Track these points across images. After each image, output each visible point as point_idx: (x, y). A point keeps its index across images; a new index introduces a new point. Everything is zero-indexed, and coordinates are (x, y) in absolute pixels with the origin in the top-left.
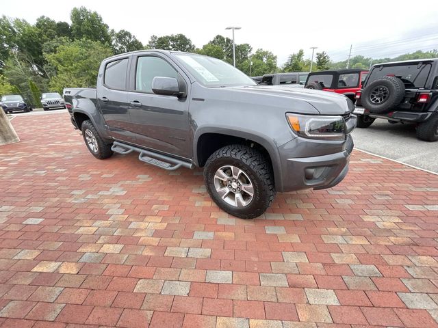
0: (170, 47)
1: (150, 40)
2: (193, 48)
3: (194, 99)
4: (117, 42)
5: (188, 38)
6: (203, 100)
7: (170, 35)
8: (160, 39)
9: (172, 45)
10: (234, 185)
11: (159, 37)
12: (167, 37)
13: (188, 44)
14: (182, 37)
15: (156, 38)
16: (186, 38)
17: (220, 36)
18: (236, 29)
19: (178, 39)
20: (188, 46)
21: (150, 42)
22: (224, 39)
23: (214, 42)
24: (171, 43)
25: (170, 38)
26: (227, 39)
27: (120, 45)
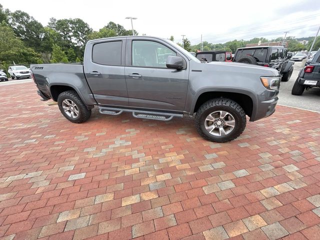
0: (70, 29)
1: (50, 22)
2: (91, 31)
3: (193, 71)
4: (13, 20)
5: (85, 22)
6: (201, 71)
7: (68, 19)
8: (59, 21)
9: (71, 27)
10: (219, 123)
11: (58, 19)
12: (66, 20)
13: (86, 27)
14: (79, 21)
15: (55, 20)
16: (83, 22)
17: (113, 23)
18: (133, 19)
19: (77, 22)
20: (86, 29)
21: (49, 24)
22: (116, 25)
23: (108, 27)
24: (71, 26)
25: (69, 21)
26: (118, 25)
27: (17, 24)
